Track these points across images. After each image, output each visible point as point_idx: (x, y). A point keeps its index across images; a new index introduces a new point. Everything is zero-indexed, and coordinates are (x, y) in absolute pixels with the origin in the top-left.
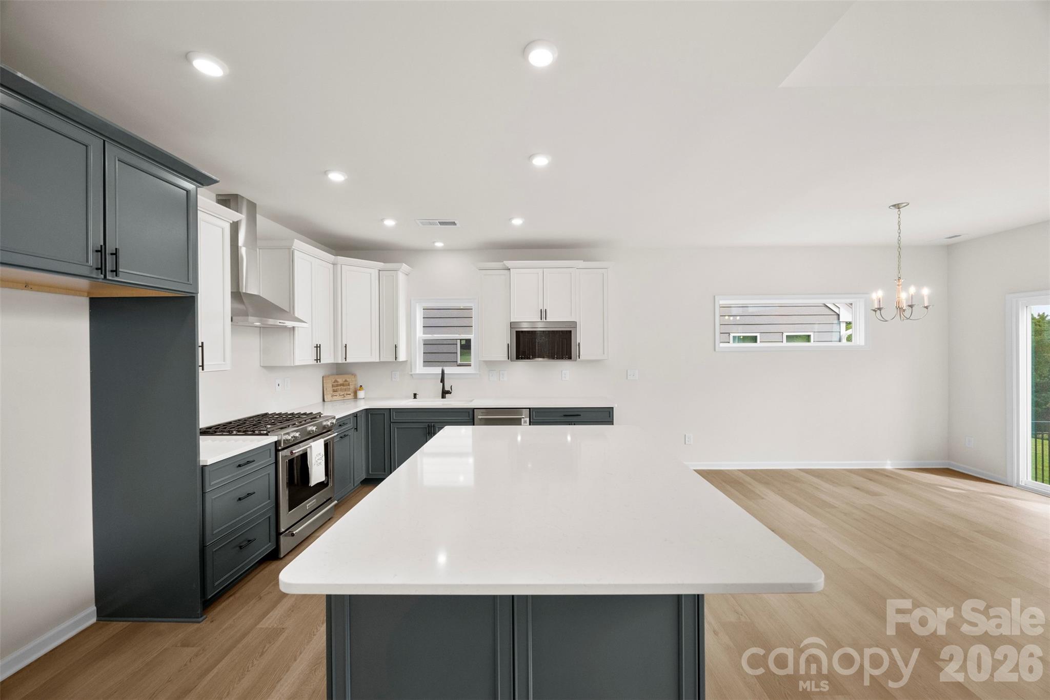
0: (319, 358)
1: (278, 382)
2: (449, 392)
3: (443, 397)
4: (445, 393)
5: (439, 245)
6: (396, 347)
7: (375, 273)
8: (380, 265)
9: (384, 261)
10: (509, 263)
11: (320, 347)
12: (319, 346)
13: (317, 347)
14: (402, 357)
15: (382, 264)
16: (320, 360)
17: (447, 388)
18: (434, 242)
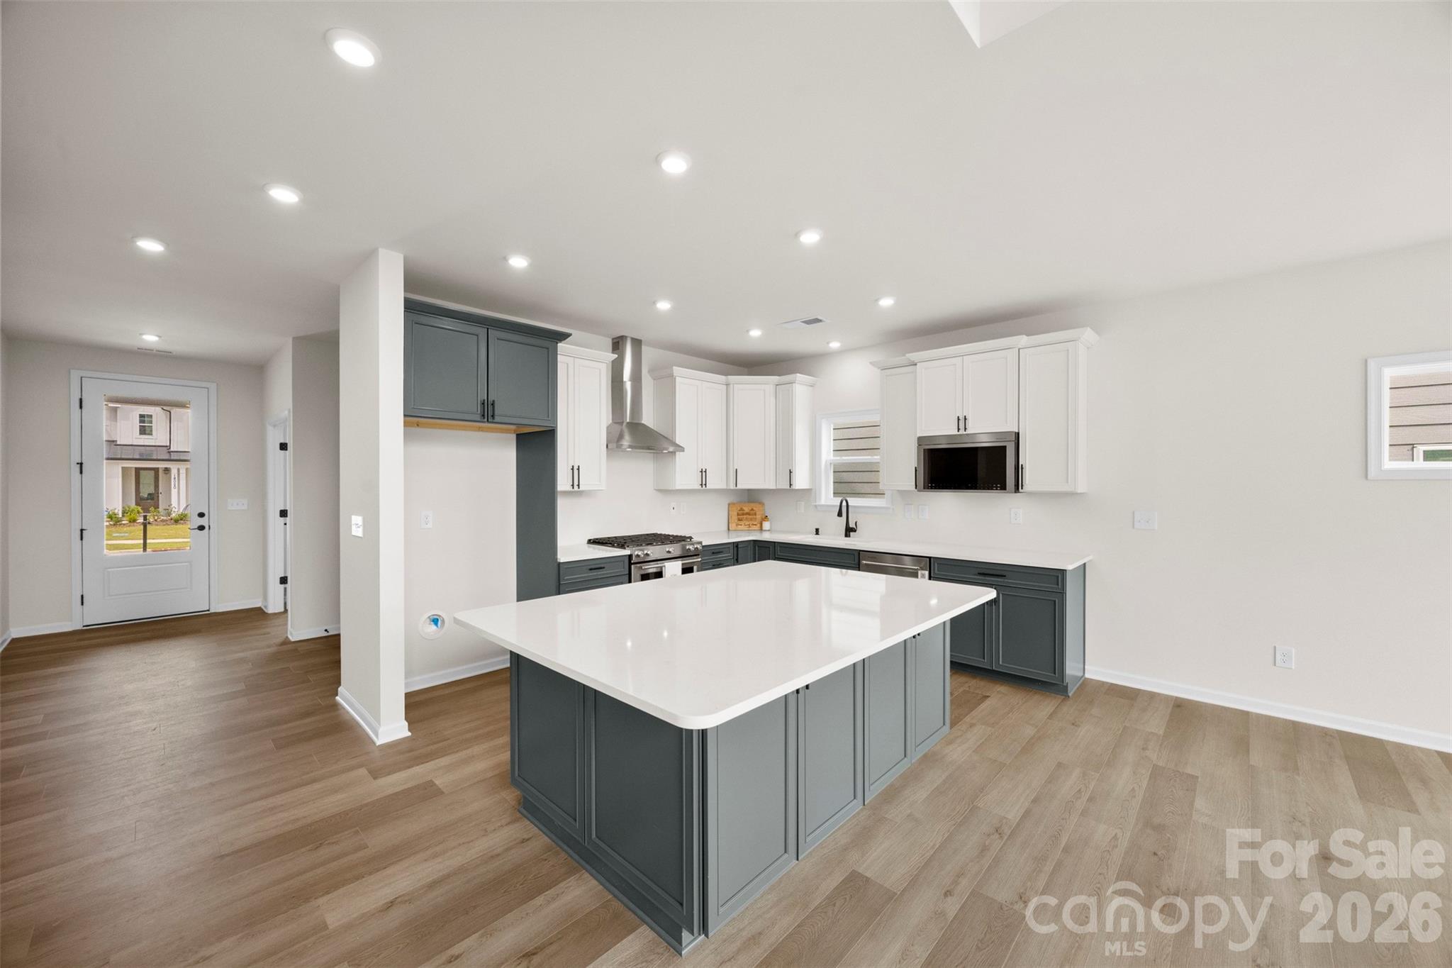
0: (704, 483)
1: (673, 504)
2: (854, 530)
3: (847, 535)
4: (849, 531)
5: (835, 345)
6: (790, 472)
7: (770, 389)
8: (775, 379)
9: (779, 375)
10: (914, 356)
11: (705, 472)
12: (704, 470)
13: (702, 472)
14: (801, 482)
15: (778, 377)
16: (705, 485)
17: (852, 525)
18: (828, 343)
